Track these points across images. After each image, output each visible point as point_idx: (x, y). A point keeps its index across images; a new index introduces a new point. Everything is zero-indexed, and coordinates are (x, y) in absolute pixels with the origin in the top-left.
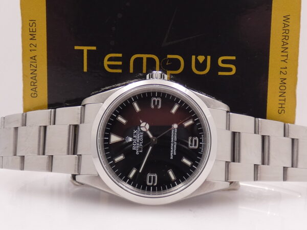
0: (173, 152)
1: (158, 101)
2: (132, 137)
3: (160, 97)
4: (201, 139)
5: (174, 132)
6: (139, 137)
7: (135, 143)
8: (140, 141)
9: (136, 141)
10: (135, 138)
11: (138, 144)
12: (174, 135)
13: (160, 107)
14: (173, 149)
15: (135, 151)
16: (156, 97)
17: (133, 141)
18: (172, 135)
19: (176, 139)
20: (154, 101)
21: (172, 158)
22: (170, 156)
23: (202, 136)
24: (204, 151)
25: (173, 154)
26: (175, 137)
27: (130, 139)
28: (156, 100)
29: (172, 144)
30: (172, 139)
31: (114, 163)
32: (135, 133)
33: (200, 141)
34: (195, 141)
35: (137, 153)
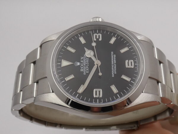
0: (114, 71)
1: (99, 36)
2: (80, 62)
3: (101, 33)
4: (136, 61)
5: (113, 57)
6: (85, 62)
7: (82, 67)
8: (86, 65)
9: (83, 65)
10: (82, 63)
11: (85, 67)
12: (114, 59)
13: (100, 39)
14: (114, 69)
15: (83, 72)
16: (97, 33)
17: (81, 65)
18: (112, 59)
19: (115, 62)
20: (96, 36)
21: (113, 76)
22: (112, 75)
23: (136, 59)
24: (139, 70)
25: (114, 73)
26: (115, 61)
27: (78, 64)
28: (98, 35)
29: (113, 66)
30: (112, 62)
31: (66, 82)
32: (82, 59)
33: (135, 62)
34: (131, 62)
35: (85, 74)
